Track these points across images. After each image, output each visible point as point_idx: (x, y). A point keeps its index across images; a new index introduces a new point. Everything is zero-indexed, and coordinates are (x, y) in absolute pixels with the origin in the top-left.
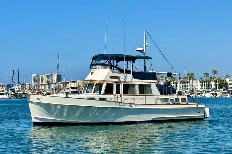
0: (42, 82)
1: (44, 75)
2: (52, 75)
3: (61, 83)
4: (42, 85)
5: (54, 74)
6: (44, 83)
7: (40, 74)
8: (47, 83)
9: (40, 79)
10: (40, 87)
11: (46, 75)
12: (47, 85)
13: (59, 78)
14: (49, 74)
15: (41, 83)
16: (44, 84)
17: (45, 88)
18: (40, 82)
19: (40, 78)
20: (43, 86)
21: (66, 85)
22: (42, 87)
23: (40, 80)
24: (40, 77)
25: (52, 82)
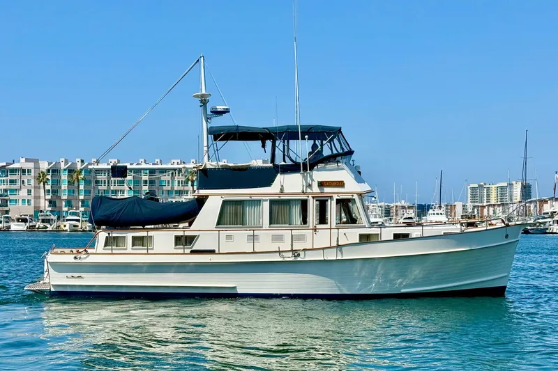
0: (488, 200)
1: (493, 186)
2: (511, 185)
3: (530, 202)
4: (489, 206)
5: (514, 183)
6: (493, 202)
7: (485, 184)
8: (499, 203)
9: (485, 194)
10: (485, 210)
11: (498, 185)
12: (499, 205)
13: (526, 191)
14: (505, 184)
15: (487, 202)
16: (494, 205)
17: (494, 213)
18: (485, 201)
19: (485, 191)
20: (491, 209)
21: (541, 207)
22: (488, 211)
23: (485, 196)
24: (485, 189)
25: (511, 200)
